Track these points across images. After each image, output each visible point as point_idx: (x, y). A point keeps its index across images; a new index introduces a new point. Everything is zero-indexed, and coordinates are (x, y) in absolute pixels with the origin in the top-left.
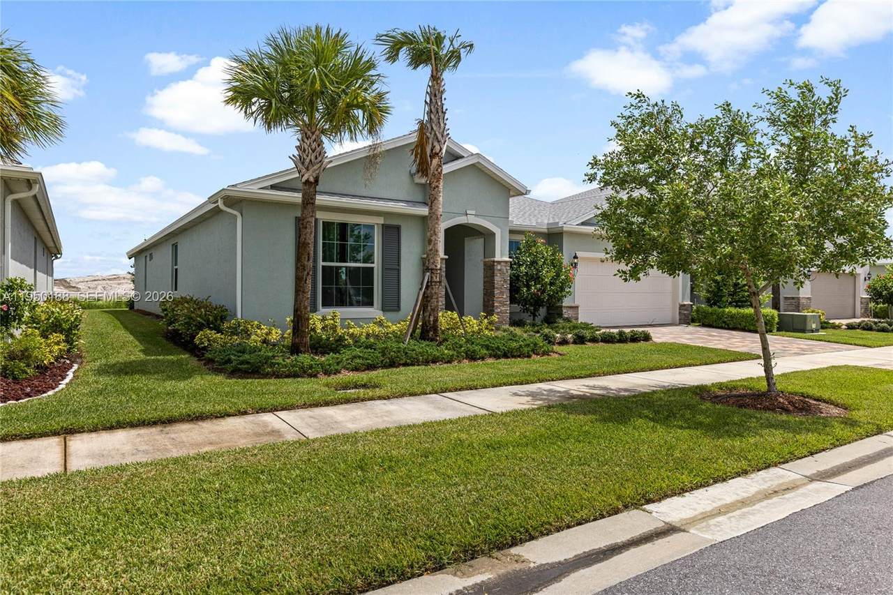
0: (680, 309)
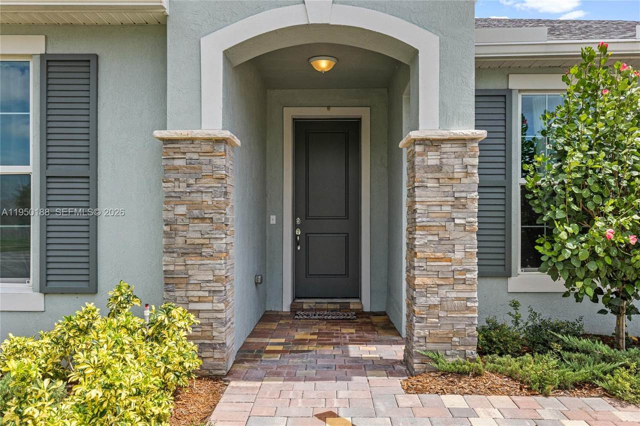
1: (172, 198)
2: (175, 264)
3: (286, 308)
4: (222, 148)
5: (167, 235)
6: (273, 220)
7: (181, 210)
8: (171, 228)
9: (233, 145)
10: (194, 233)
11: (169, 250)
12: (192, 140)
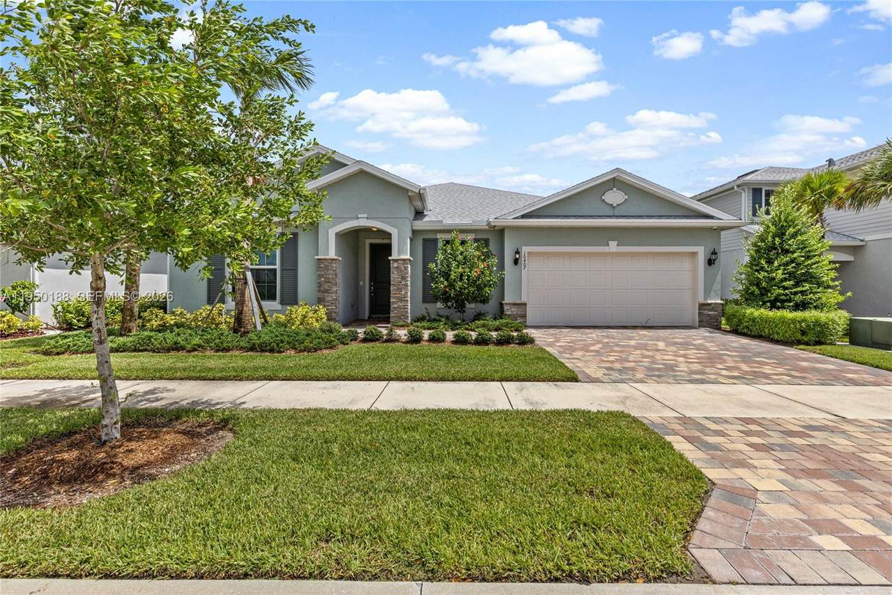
0: (699, 309)
1: (320, 276)
2: (322, 295)
3: (366, 318)
4: (334, 262)
5: (318, 287)
6: (361, 283)
7: (323, 279)
8: (320, 285)
9: (339, 260)
10: (326, 286)
11: (319, 291)
12: (326, 259)
